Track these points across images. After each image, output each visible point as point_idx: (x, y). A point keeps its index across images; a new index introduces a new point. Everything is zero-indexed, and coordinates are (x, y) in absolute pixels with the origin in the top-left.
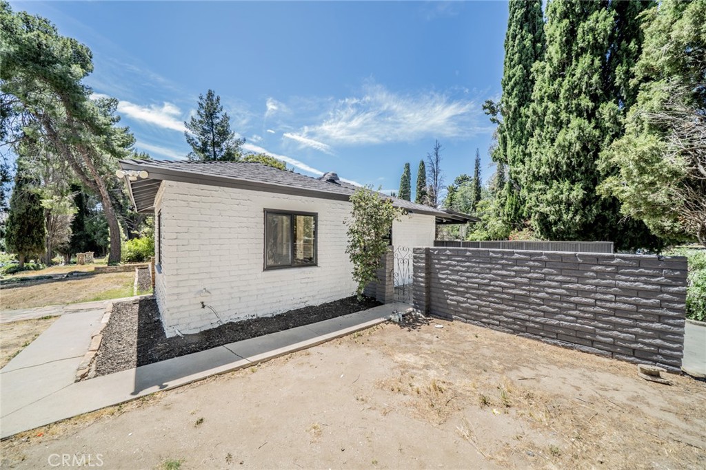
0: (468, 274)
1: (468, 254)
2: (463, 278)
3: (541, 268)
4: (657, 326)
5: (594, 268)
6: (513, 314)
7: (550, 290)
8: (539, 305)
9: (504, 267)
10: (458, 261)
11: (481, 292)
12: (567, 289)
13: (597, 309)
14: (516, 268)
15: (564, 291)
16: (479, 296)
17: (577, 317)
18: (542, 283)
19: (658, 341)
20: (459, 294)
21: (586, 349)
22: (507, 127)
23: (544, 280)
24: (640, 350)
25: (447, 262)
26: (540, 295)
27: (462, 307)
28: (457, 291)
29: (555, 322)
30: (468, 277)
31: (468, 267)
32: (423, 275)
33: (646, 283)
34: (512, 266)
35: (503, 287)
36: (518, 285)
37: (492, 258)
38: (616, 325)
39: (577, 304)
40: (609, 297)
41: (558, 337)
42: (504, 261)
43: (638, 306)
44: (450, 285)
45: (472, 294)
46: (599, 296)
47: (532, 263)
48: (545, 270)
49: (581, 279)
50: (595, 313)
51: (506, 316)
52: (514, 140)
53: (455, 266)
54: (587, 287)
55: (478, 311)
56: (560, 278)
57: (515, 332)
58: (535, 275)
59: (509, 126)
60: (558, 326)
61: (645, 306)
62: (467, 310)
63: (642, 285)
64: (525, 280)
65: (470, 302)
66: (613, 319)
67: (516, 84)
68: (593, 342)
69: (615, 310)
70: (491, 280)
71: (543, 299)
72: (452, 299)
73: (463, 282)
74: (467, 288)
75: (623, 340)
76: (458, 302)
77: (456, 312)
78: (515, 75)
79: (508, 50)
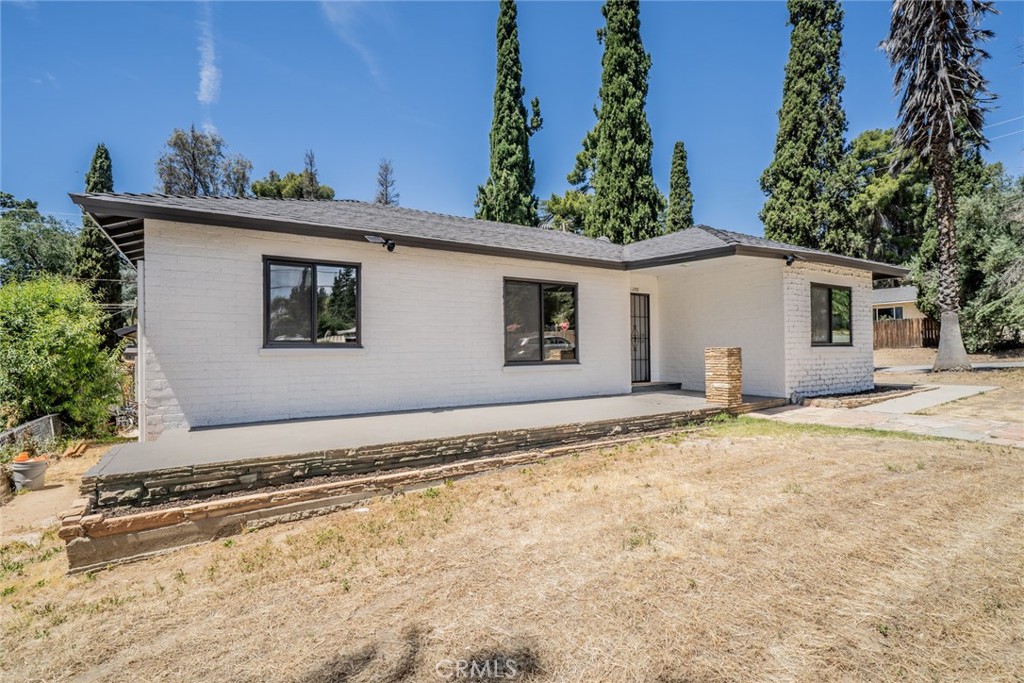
22: (504, 209)
59: (507, 208)
78: (514, 153)
79: (503, 117)
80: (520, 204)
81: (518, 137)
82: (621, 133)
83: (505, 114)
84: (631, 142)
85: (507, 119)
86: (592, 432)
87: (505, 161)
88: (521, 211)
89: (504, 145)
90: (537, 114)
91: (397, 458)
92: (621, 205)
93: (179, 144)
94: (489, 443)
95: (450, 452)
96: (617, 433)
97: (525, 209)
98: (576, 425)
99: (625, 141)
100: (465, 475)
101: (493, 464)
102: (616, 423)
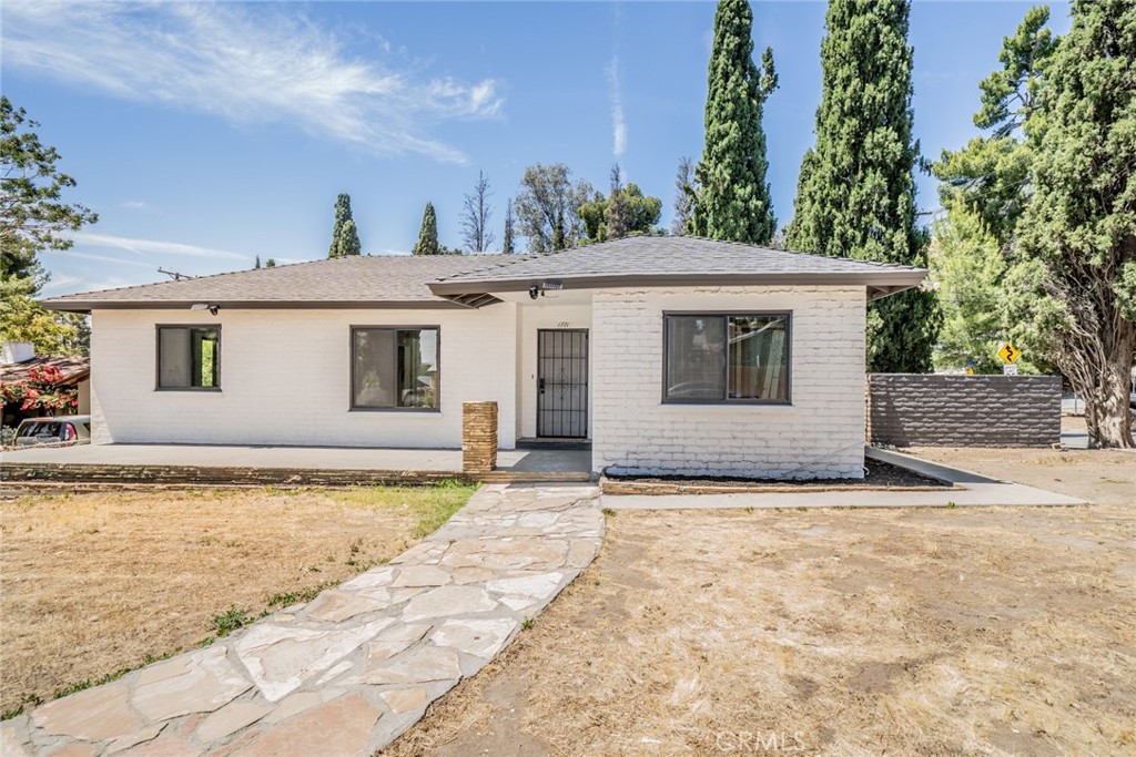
0: (924, 399)
1: (925, 379)
2: (920, 404)
3: (985, 388)
4: (1050, 420)
5: (1018, 386)
6: (965, 430)
7: (991, 405)
8: (983, 418)
9: (957, 389)
10: (915, 387)
11: (937, 415)
12: (1002, 403)
13: (1021, 415)
14: (967, 390)
15: (999, 405)
16: (935, 419)
17: (1009, 423)
18: (986, 400)
19: (1050, 430)
20: (915, 419)
21: (1014, 445)
22: (714, 208)
23: (987, 397)
24: (1042, 438)
25: (903, 389)
26: (984, 410)
27: (920, 433)
28: (914, 418)
29: (994, 430)
30: (925, 402)
31: (925, 392)
32: (884, 404)
33: (1045, 393)
34: (964, 388)
35: (957, 408)
36: (969, 404)
37: (947, 382)
38: (1030, 424)
39: (1008, 413)
40: (1026, 405)
41: (997, 441)
42: (957, 385)
43: (1041, 409)
44: (907, 412)
45: (929, 418)
46: (1021, 405)
47: (978, 385)
48: (988, 390)
49: (1010, 395)
50: (1019, 418)
51: (959, 433)
52: (722, 230)
53: (912, 392)
54: (1014, 400)
55: (934, 432)
56: (997, 395)
57: (966, 444)
58: (981, 395)
59: (717, 207)
60: (996, 433)
61: (1045, 409)
62: (924, 434)
63: (1042, 395)
64: (974, 400)
65: (925, 426)
66: (1029, 420)
67: (728, 148)
68: (1017, 439)
69: (1029, 413)
70: (946, 402)
71: (986, 413)
72: (909, 425)
73: (920, 407)
74: (924, 413)
75: (1034, 434)
76: (915, 428)
77: (912, 439)
78: (727, 134)
79: (716, 90)
80: (734, 198)
81: (734, 111)
82: (842, 73)
83: (719, 86)
84: (855, 82)
85: (721, 90)
86: (265, 478)
87: (715, 147)
88: (735, 208)
89: (716, 126)
90: (770, 71)
91: (92, 474)
92: (836, 181)
93: (530, 180)
94: (162, 474)
95: (130, 476)
96: (295, 482)
97: (740, 203)
98: (249, 469)
99: (847, 81)
100: (91, 492)
101: (114, 487)
102: (296, 472)
